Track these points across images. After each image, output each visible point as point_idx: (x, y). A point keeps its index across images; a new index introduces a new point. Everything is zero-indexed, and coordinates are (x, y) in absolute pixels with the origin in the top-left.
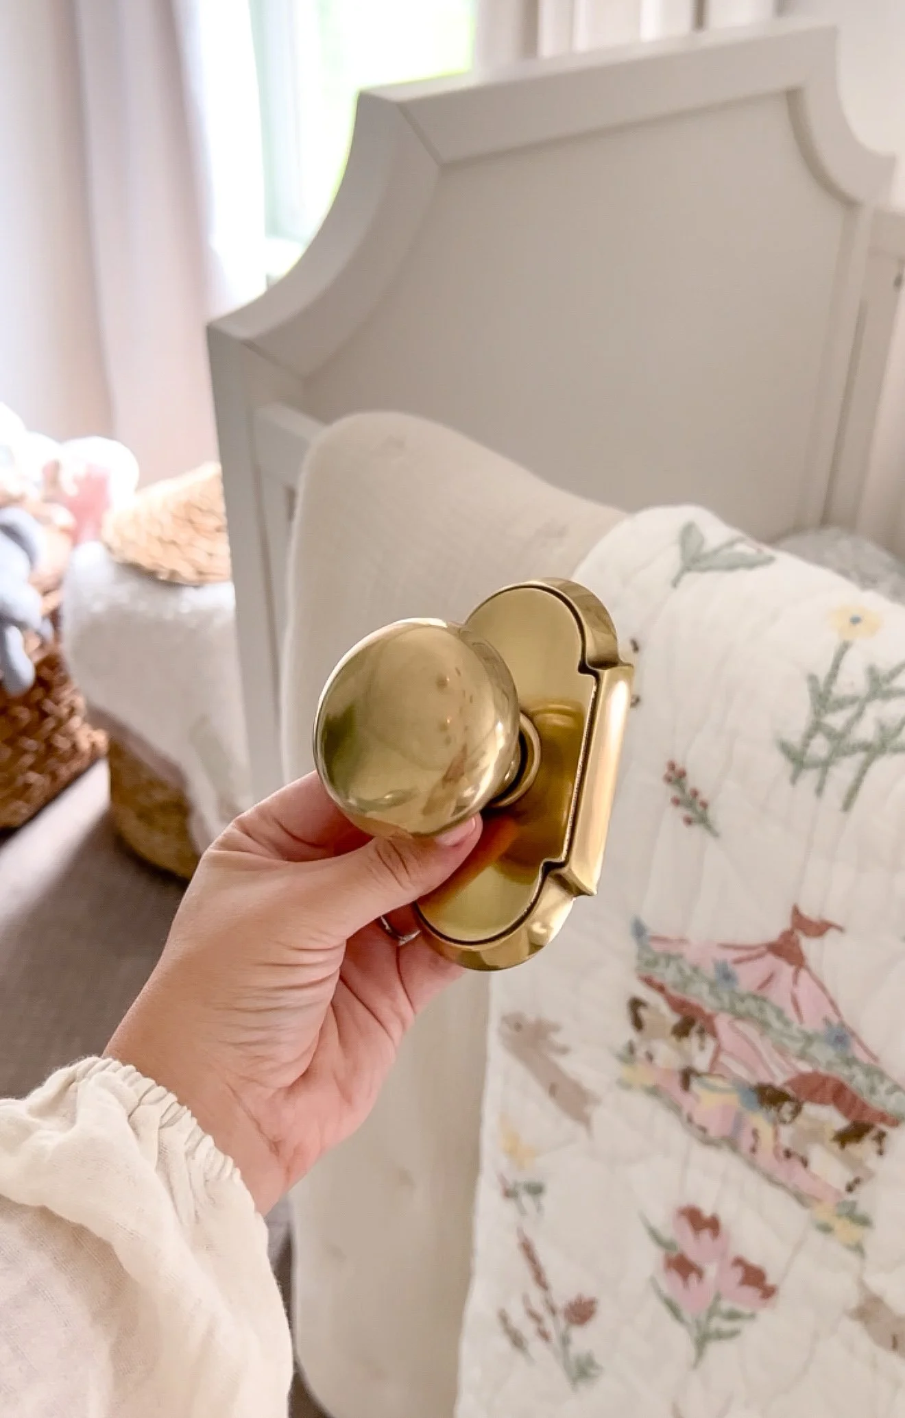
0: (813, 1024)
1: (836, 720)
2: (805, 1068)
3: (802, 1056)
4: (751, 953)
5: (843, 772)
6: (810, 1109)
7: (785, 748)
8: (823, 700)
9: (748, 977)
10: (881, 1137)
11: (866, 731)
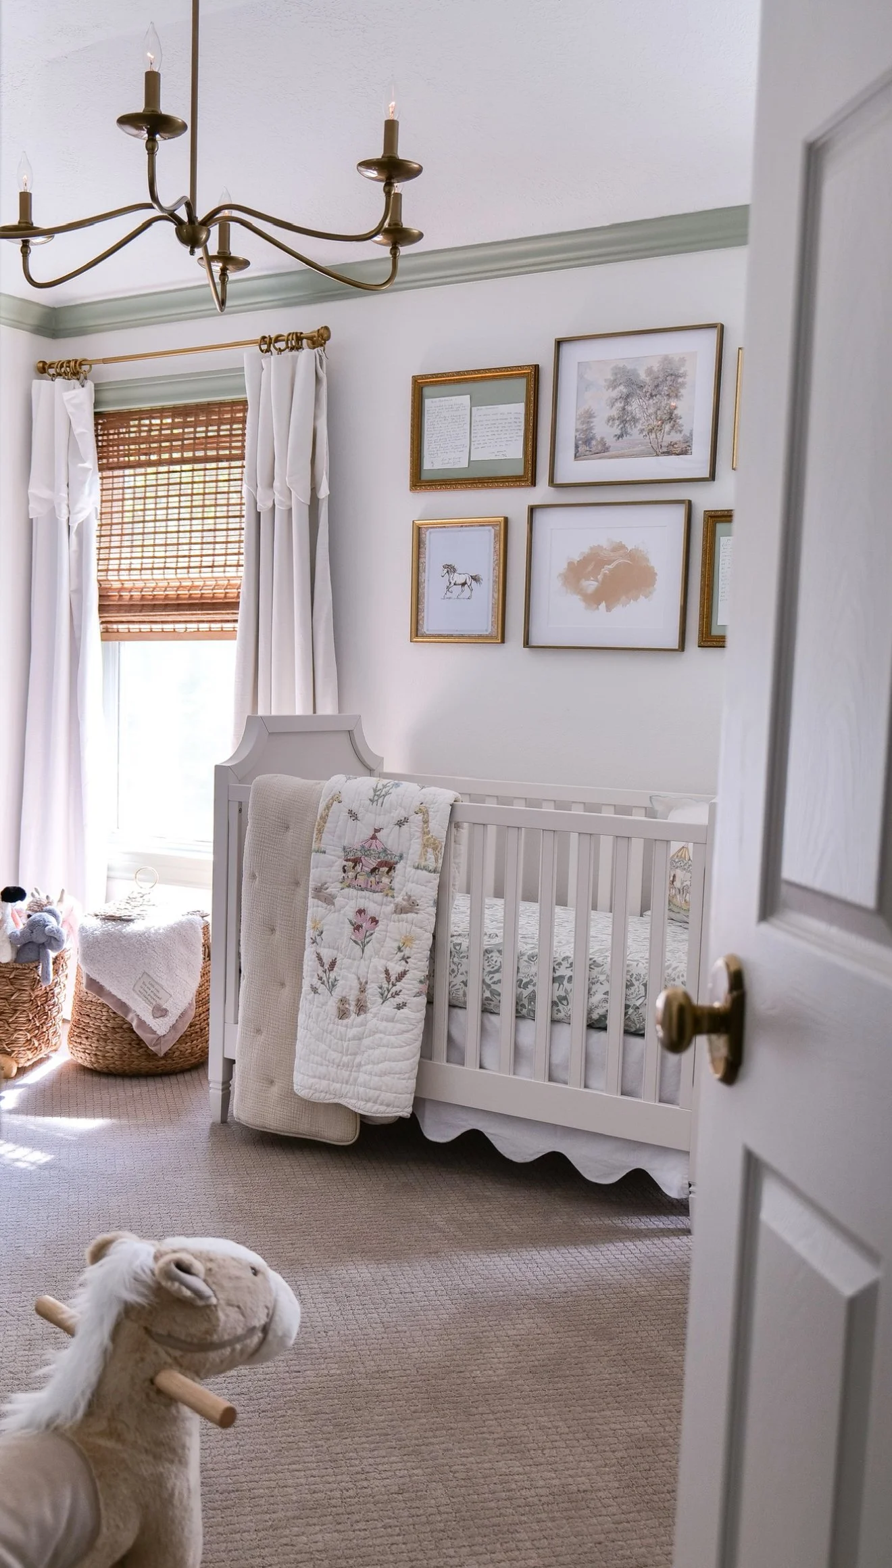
0: (381, 850)
1: (378, 793)
2: (379, 860)
3: (379, 858)
4: (367, 841)
5: (380, 800)
6: (381, 869)
7: (370, 800)
8: (375, 791)
9: (367, 846)
10: (394, 867)
11: (383, 793)
